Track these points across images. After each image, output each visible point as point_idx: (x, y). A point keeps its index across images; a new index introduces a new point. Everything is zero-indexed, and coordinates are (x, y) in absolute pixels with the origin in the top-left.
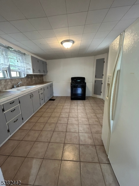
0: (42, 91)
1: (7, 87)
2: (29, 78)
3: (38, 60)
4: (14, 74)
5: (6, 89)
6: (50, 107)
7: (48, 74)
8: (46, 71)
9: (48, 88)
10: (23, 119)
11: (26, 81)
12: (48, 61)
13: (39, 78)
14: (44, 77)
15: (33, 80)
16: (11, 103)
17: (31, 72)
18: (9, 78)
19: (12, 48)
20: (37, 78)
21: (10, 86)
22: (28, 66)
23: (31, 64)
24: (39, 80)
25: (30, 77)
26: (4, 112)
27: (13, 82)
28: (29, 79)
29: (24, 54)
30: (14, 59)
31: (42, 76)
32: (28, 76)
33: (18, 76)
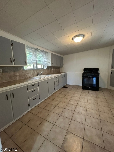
0: (57, 80)
1: (34, 75)
2: (49, 69)
3: (56, 56)
4: (39, 67)
5: (33, 76)
6: (62, 93)
7: (64, 66)
8: (62, 64)
9: (62, 77)
10: (40, 99)
11: (47, 71)
12: (64, 57)
13: (57, 69)
14: (60, 69)
15: (52, 71)
16: (32, 86)
17: (50, 65)
18: (36, 69)
19: (39, 49)
20: (55, 69)
21: (36, 74)
22: (49, 61)
23: (50, 59)
24: (56, 71)
25: (50, 68)
26: (28, 91)
27: (38, 72)
28: (49, 70)
29: (47, 53)
30: (40, 56)
31: (59, 68)
32: (49, 68)
33: (42, 68)
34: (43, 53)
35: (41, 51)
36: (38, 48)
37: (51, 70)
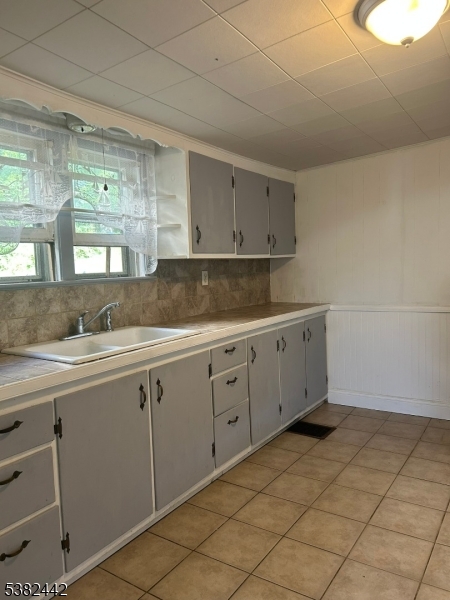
0: (237, 366)
1: (42, 331)
2: (176, 280)
3: (235, 178)
4: (89, 262)
5: (33, 342)
6: (280, 484)
7: (300, 254)
8: (285, 236)
9: (281, 345)
10: (65, 544)
11: (154, 296)
12: (300, 179)
13: (243, 282)
14: (274, 277)
15: (200, 291)
17: (181, 247)
18: (60, 278)
20: (225, 282)
21: (57, 324)
22: (169, 213)
23: (183, 200)
24: (237, 295)
25: (180, 273)
27: (77, 305)
28: (177, 289)
31: (263, 267)
32: (169, 269)
33: (117, 268)
34: (122, 153)
35: (100, 134)
36: (75, 108)
37: (191, 289)
